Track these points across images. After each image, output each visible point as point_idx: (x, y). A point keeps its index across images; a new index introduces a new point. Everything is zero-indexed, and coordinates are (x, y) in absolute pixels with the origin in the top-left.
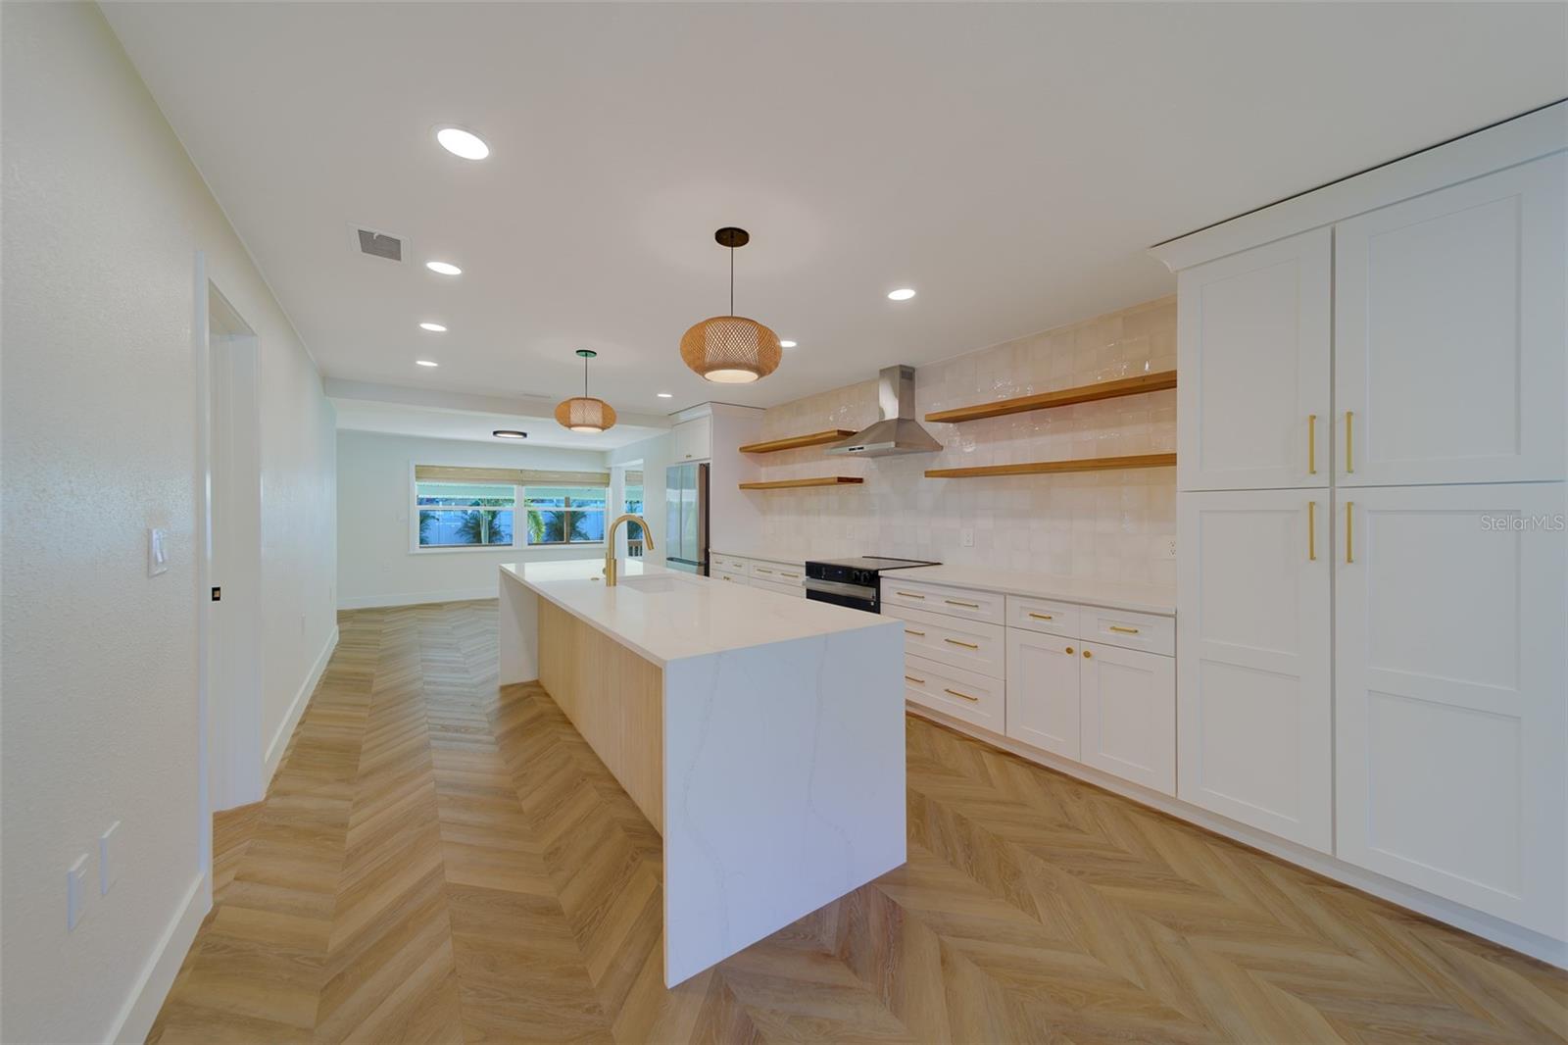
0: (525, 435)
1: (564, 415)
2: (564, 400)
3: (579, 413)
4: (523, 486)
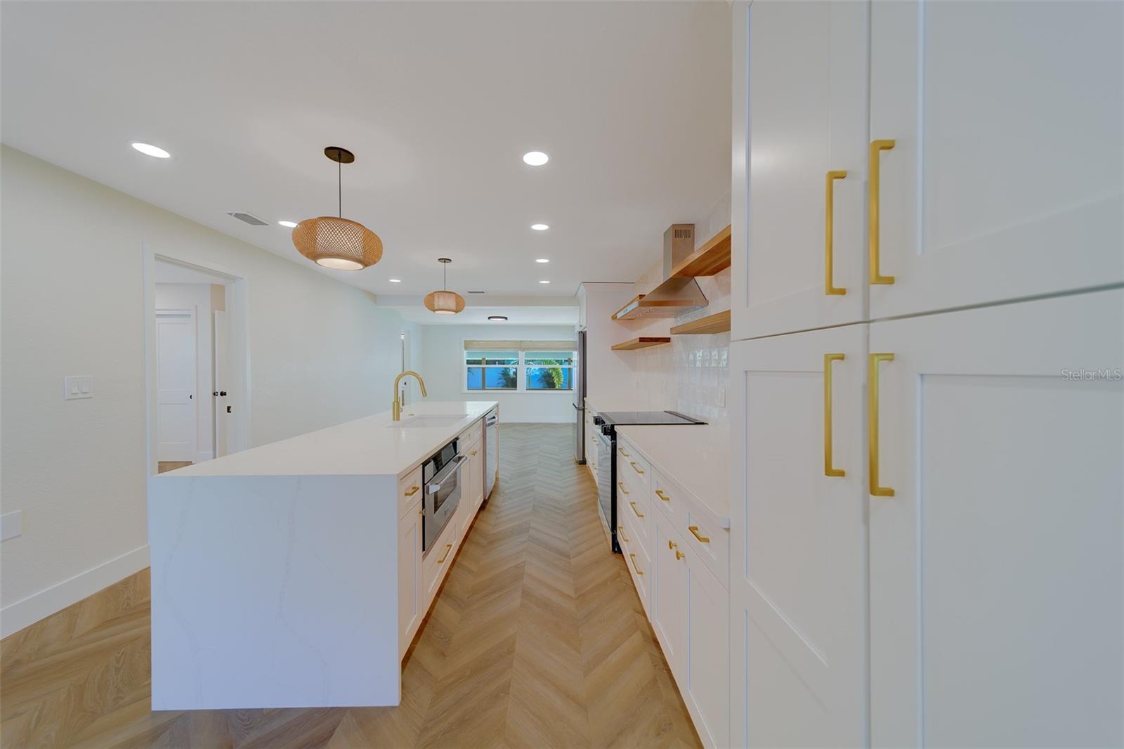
0: (506, 318)
1: (430, 303)
2: (430, 293)
3: (440, 302)
4: (523, 351)
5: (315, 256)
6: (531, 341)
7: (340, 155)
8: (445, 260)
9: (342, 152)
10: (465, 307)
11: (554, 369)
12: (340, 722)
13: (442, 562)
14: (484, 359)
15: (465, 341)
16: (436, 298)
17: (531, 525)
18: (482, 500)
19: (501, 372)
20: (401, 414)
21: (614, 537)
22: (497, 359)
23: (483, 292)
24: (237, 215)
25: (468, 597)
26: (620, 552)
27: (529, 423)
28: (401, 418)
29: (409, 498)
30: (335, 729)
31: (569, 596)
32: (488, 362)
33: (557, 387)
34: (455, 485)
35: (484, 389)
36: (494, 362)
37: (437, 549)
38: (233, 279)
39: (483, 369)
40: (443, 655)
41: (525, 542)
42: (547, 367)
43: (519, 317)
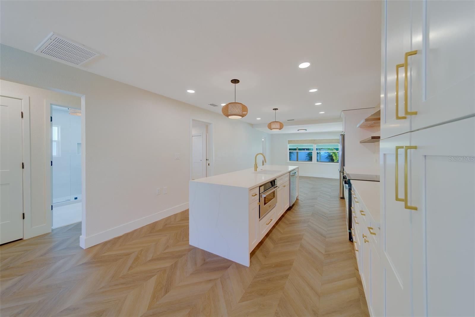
0: (306, 130)
1: (270, 127)
2: (270, 123)
3: (273, 126)
4: (315, 144)
5: (228, 116)
6: (319, 140)
7: (235, 81)
8: (275, 109)
9: (236, 80)
10: (284, 127)
11: (333, 152)
12: (231, 265)
13: (268, 224)
14: (297, 148)
15: (288, 141)
16: (272, 124)
17: (310, 220)
18: (289, 206)
19: (307, 153)
20: (257, 169)
21: (350, 234)
22: (305, 148)
23: (294, 120)
24: (210, 105)
25: (278, 241)
26: (352, 241)
27: (318, 178)
28: (257, 170)
29: (253, 197)
30: (230, 266)
31: (322, 253)
32: (299, 149)
33: (335, 161)
34: (274, 196)
35: (297, 161)
36: (304, 149)
37: (266, 219)
38: (210, 124)
39: (297, 152)
40: (266, 257)
41: (305, 227)
42: (329, 151)
43: (312, 129)
